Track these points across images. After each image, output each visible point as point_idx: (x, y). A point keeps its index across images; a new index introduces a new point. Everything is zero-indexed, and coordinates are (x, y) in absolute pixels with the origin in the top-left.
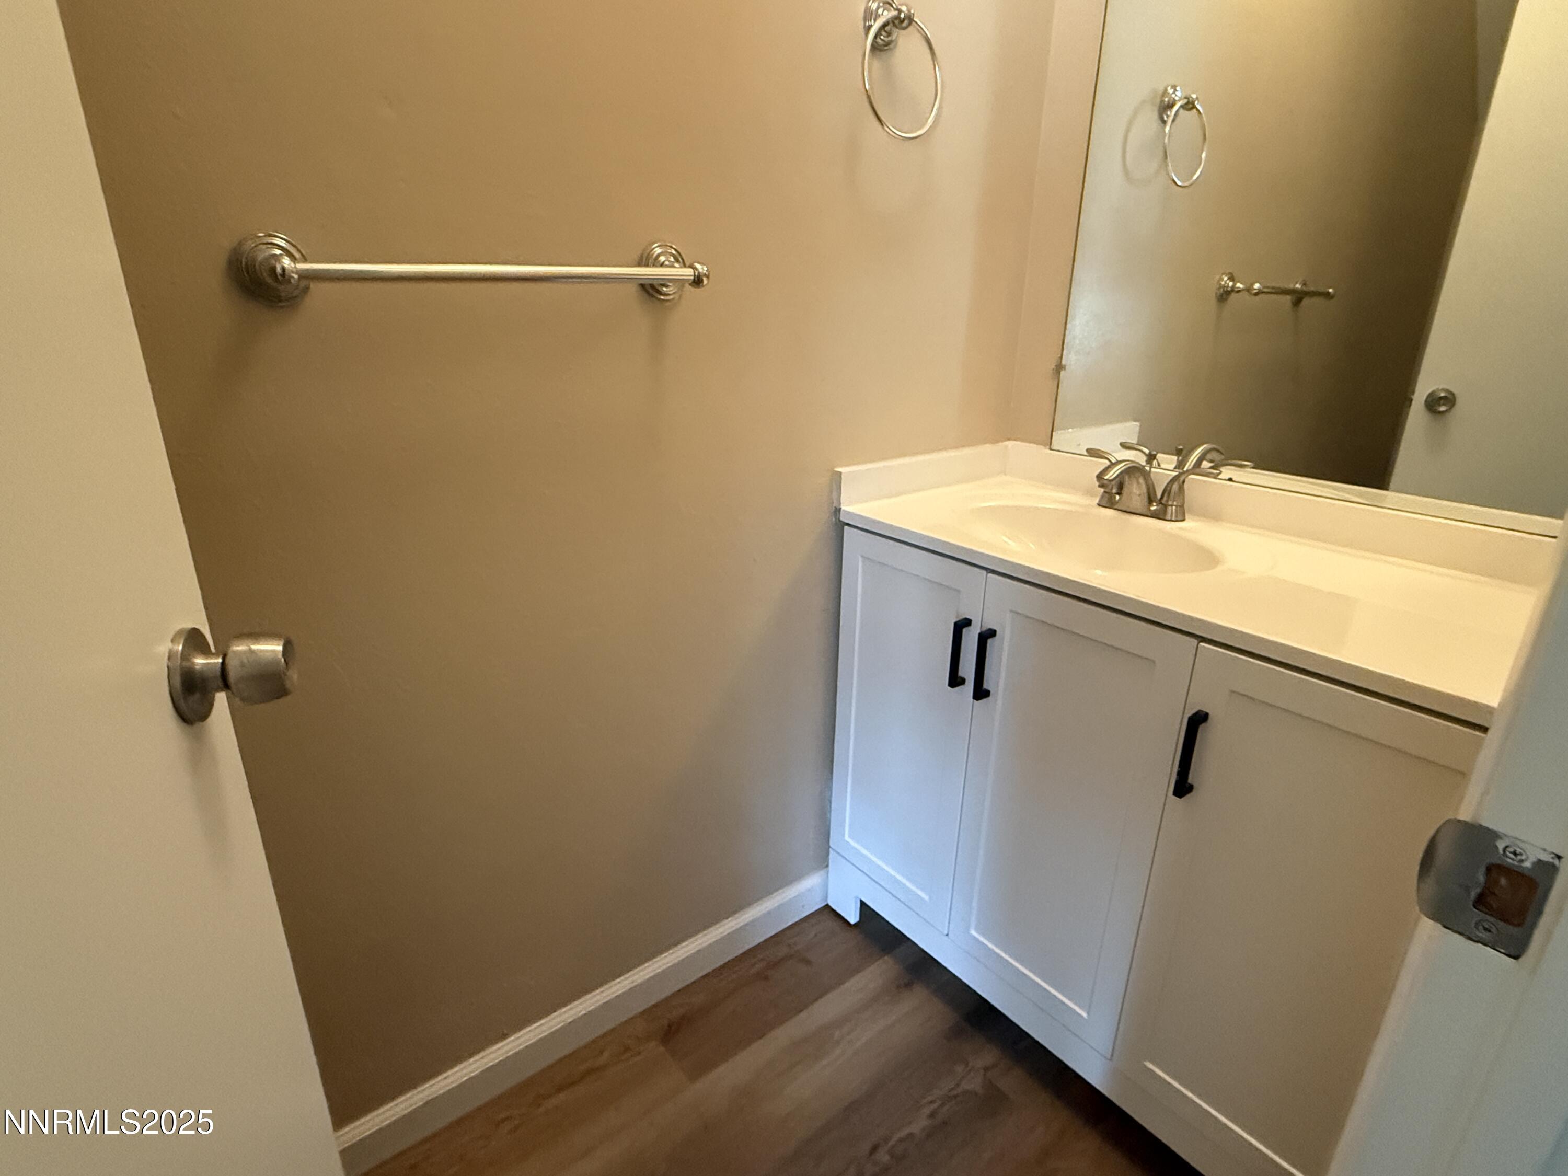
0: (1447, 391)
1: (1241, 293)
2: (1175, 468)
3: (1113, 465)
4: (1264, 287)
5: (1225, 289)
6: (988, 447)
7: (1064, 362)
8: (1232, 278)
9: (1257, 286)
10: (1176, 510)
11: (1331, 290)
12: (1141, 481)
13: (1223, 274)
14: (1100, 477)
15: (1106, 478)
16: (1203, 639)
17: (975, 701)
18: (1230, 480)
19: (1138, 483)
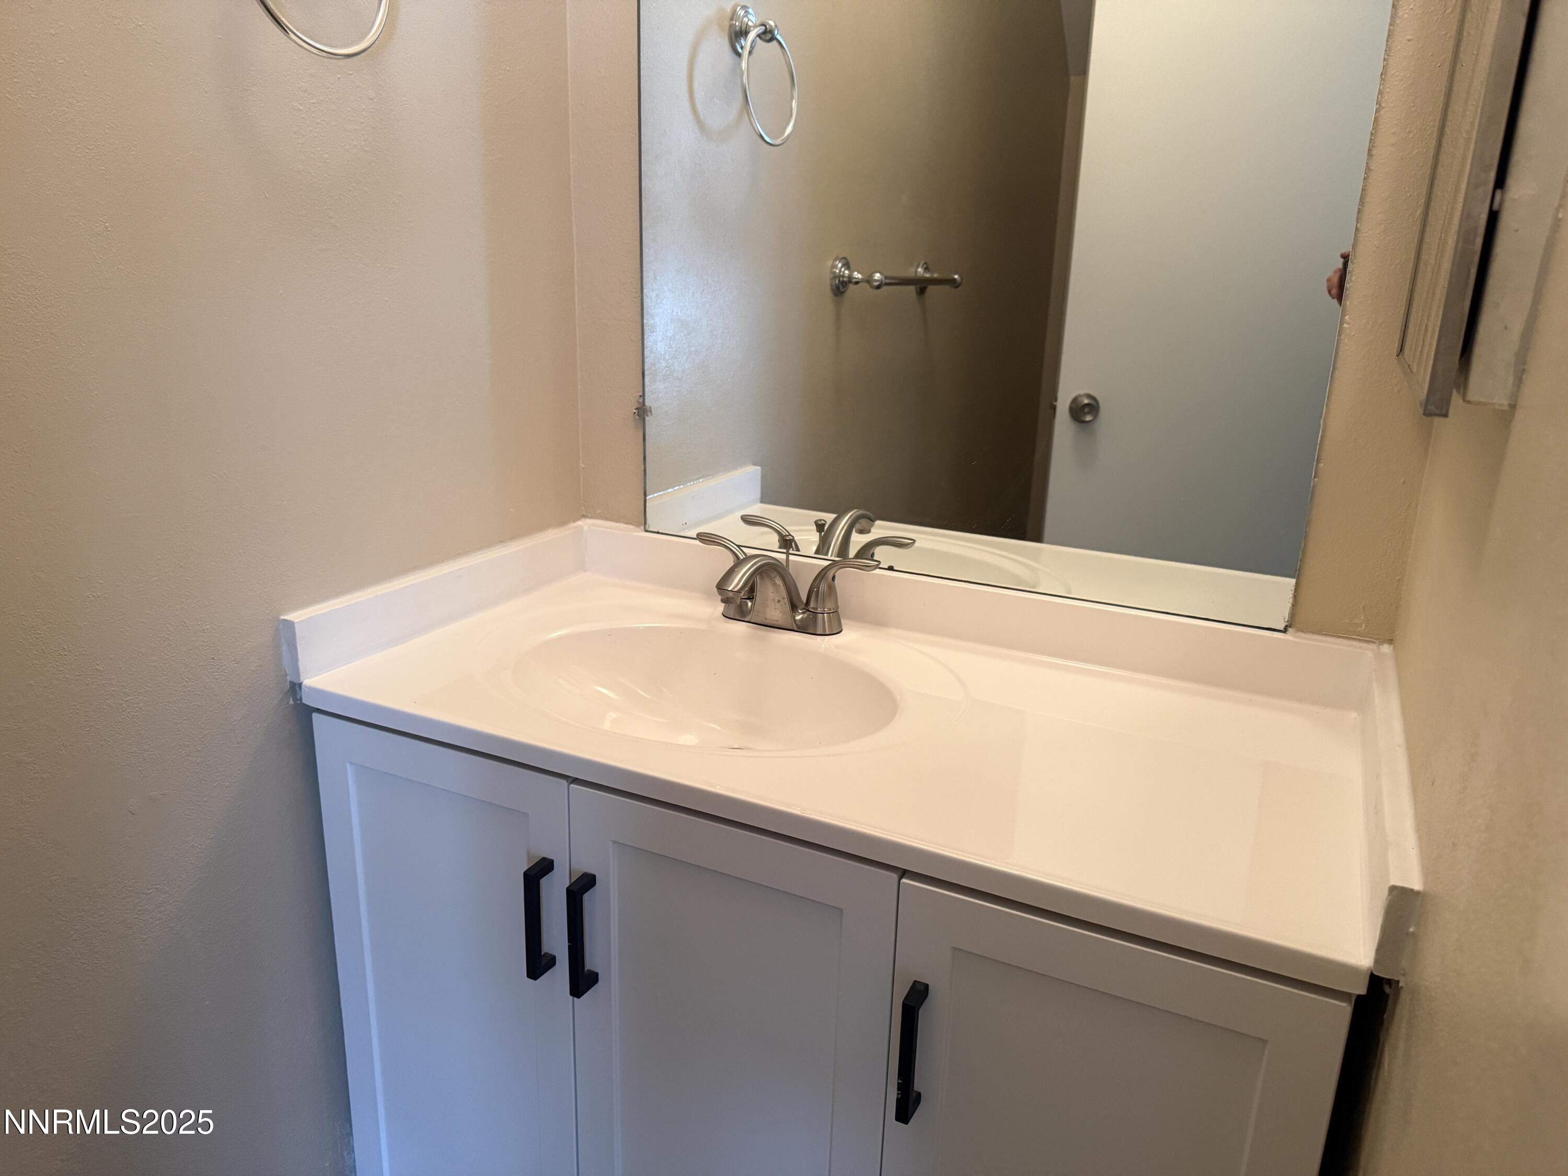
0: (1089, 396)
1: (860, 284)
2: (817, 552)
3: (739, 563)
4: (886, 278)
5: (841, 279)
6: (552, 535)
7: (647, 403)
8: (847, 265)
9: (877, 276)
10: (829, 618)
11: (956, 277)
12: (779, 582)
13: (836, 259)
14: (721, 586)
15: (730, 589)
16: (904, 873)
17: (575, 998)
18: (891, 568)
19: (775, 585)
